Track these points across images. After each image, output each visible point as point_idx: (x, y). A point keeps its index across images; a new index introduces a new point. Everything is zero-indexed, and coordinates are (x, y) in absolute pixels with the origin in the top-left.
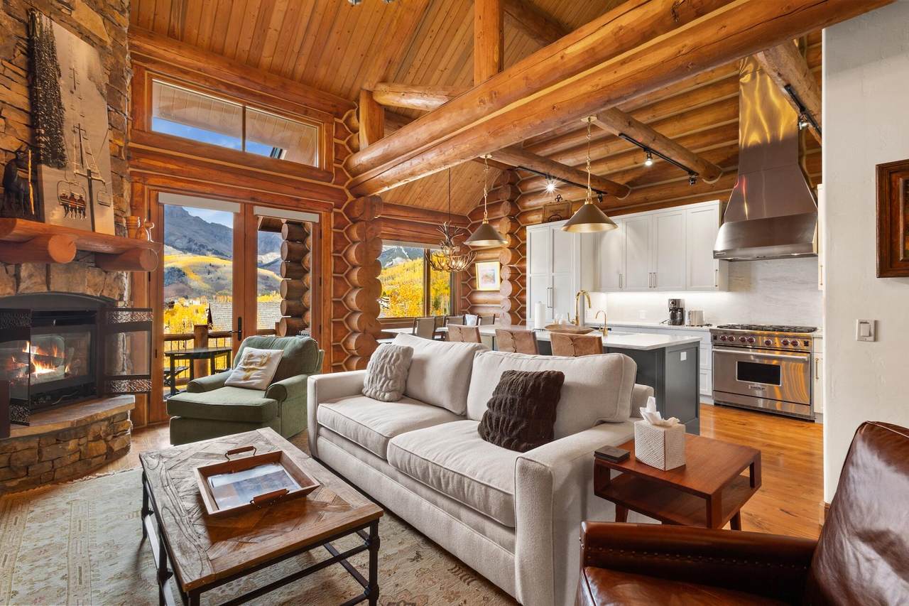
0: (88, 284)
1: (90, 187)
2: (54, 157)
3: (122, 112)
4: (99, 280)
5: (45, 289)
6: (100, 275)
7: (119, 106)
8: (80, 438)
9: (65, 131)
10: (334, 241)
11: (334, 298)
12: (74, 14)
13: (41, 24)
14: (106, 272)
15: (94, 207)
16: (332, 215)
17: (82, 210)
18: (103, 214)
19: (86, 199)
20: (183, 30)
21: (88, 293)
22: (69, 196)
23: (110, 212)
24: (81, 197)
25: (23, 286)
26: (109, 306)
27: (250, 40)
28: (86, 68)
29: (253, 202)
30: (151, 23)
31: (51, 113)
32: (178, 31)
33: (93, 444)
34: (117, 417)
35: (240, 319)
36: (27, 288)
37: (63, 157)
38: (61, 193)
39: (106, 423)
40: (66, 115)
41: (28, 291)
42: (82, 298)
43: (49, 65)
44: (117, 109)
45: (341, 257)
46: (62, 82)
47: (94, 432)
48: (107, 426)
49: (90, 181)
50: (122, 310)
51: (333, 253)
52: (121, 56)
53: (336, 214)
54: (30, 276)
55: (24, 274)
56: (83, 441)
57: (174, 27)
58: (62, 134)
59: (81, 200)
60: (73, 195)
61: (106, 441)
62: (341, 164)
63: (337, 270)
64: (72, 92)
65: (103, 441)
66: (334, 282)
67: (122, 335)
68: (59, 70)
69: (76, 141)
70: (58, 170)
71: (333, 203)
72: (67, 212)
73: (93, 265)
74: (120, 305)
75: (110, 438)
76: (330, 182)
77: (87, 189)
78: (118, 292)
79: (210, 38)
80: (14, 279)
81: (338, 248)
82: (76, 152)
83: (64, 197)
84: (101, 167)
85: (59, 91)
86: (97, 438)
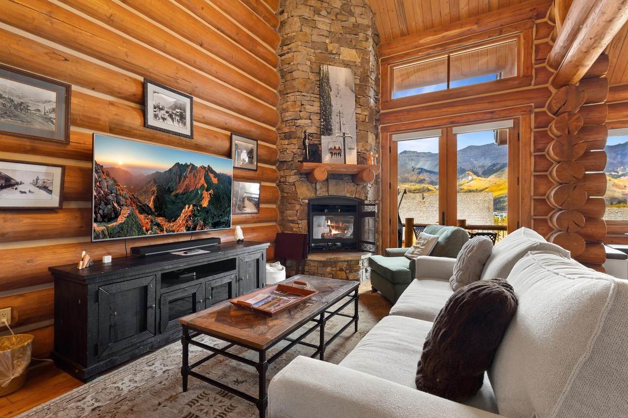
0: (347, 191)
1: (344, 141)
2: (327, 131)
3: (367, 96)
4: (353, 189)
5: (327, 194)
6: (354, 186)
7: (365, 93)
8: (333, 267)
9: (332, 116)
10: (534, 141)
11: (534, 196)
12: (341, 57)
13: (323, 70)
14: (357, 185)
15: (346, 151)
16: (533, 116)
17: (339, 154)
18: (350, 154)
19: (342, 148)
20: (407, 28)
21: (348, 196)
22: (333, 148)
23: (354, 153)
24: (339, 147)
25: (318, 193)
26: (361, 203)
27: (448, 4)
28: (344, 81)
29: (451, 125)
30: (391, 35)
31: (326, 110)
32: (405, 30)
33: (339, 272)
34: (353, 262)
35: (443, 214)
36: (320, 194)
37: (331, 130)
38: (329, 148)
39: (346, 263)
40: (333, 108)
41: (320, 195)
42: (345, 198)
43: (326, 87)
44: (364, 95)
45: (544, 155)
46: (332, 93)
47: (340, 267)
48: (347, 265)
49: (344, 138)
50: (367, 205)
51: (534, 152)
52: (366, 65)
53: (537, 114)
54: (321, 188)
55: (318, 187)
56: (334, 269)
57: (402, 29)
58: (331, 118)
59: (339, 149)
60: (335, 147)
61: (346, 273)
62: (544, 62)
63: (538, 168)
64: (337, 96)
65: (344, 272)
66: (534, 180)
67: (367, 219)
68: (330, 88)
69: (338, 120)
70: (328, 137)
71: (533, 104)
72: (332, 156)
73: (351, 181)
74: (366, 202)
75: (347, 271)
76: (530, 85)
77: (343, 143)
78: (364, 195)
79: (423, 22)
80: (315, 190)
81: (540, 146)
82: (338, 126)
83: (331, 149)
84: (350, 129)
85: (330, 98)
86: (341, 270)
